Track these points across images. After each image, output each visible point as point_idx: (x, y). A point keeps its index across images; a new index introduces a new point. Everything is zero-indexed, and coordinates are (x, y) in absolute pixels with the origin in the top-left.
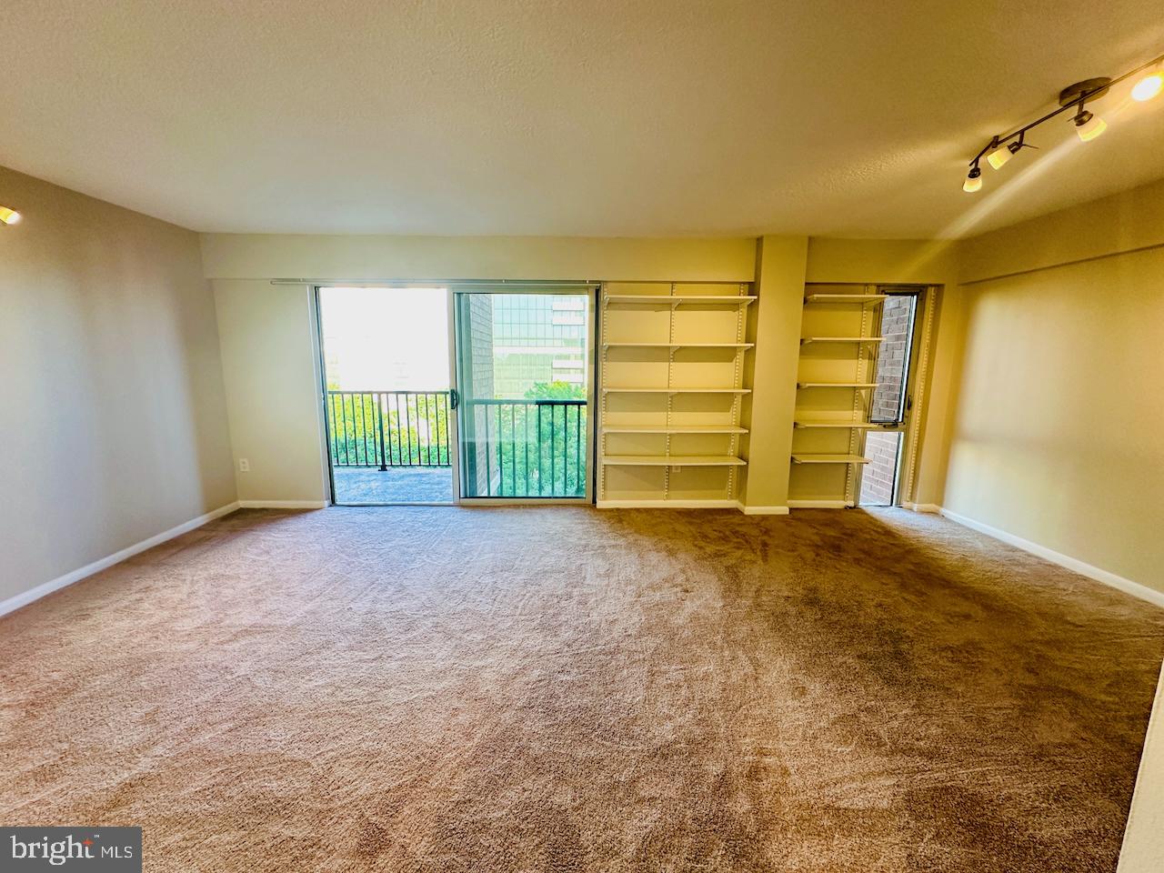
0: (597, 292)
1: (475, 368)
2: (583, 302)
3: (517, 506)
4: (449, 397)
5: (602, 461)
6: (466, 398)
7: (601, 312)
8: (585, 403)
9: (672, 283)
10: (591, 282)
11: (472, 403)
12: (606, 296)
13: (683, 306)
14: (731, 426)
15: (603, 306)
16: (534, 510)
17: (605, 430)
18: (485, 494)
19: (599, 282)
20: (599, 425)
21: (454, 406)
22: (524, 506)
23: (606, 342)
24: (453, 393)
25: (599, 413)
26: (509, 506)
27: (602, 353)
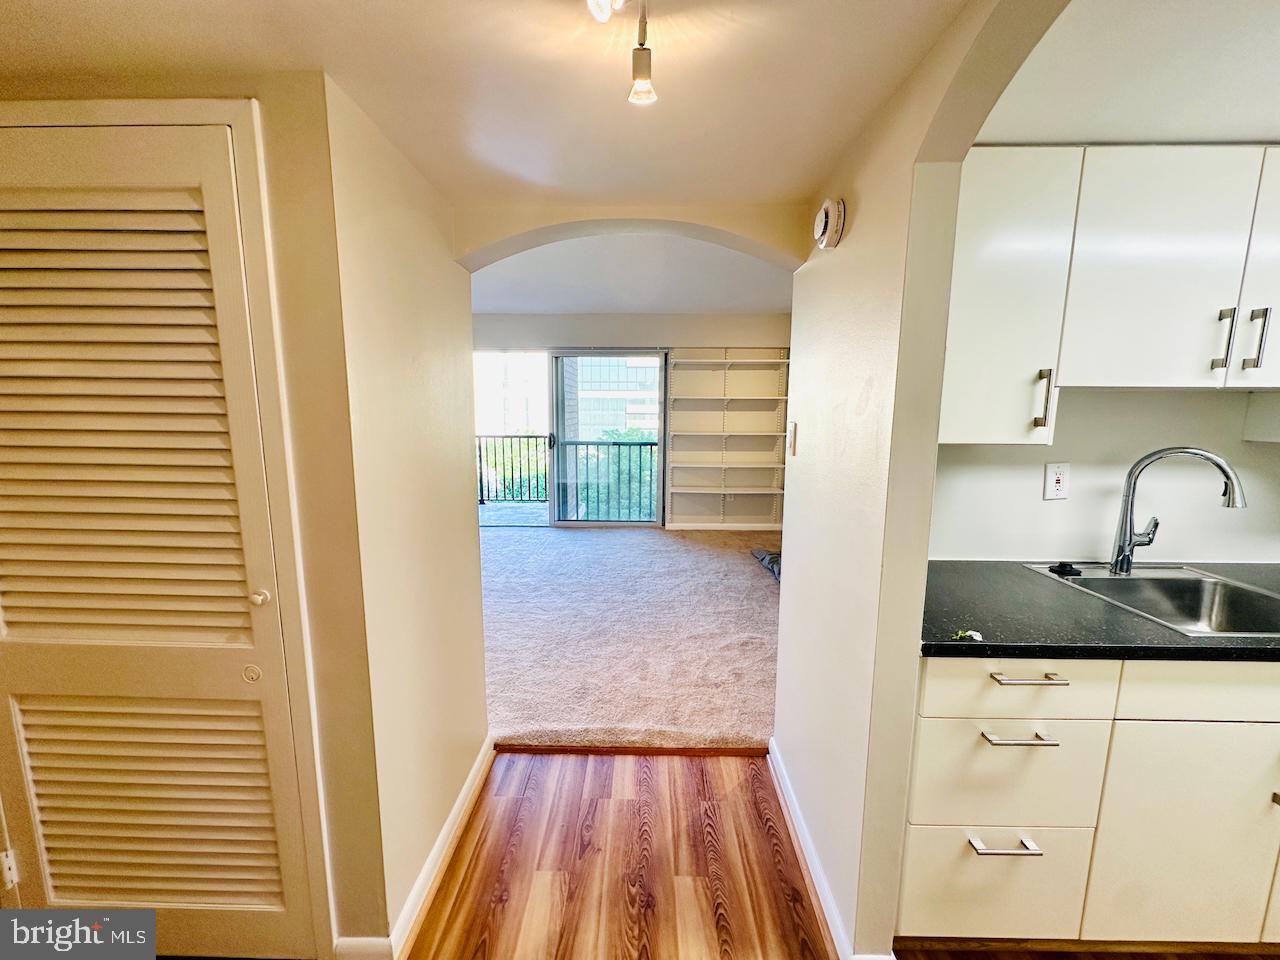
0: (666, 355)
1: (567, 416)
2: (655, 362)
3: (601, 528)
4: (547, 440)
5: (669, 490)
6: (561, 440)
7: (669, 372)
8: (656, 444)
9: (726, 348)
10: (661, 348)
11: (565, 444)
12: (672, 361)
13: (733, 366)
14: (775, 463)
15: (670, 367)
16: (614, 530)
17: (672, 465)
18: (575, 518)
19: (668, 348)
20: (667, 461)
21: (551, 447)
22: (607, 527)
23: (671, 396)
24: (551, 436)
25: (667, 452)
26: (594, 527)
27: (670, 404)
